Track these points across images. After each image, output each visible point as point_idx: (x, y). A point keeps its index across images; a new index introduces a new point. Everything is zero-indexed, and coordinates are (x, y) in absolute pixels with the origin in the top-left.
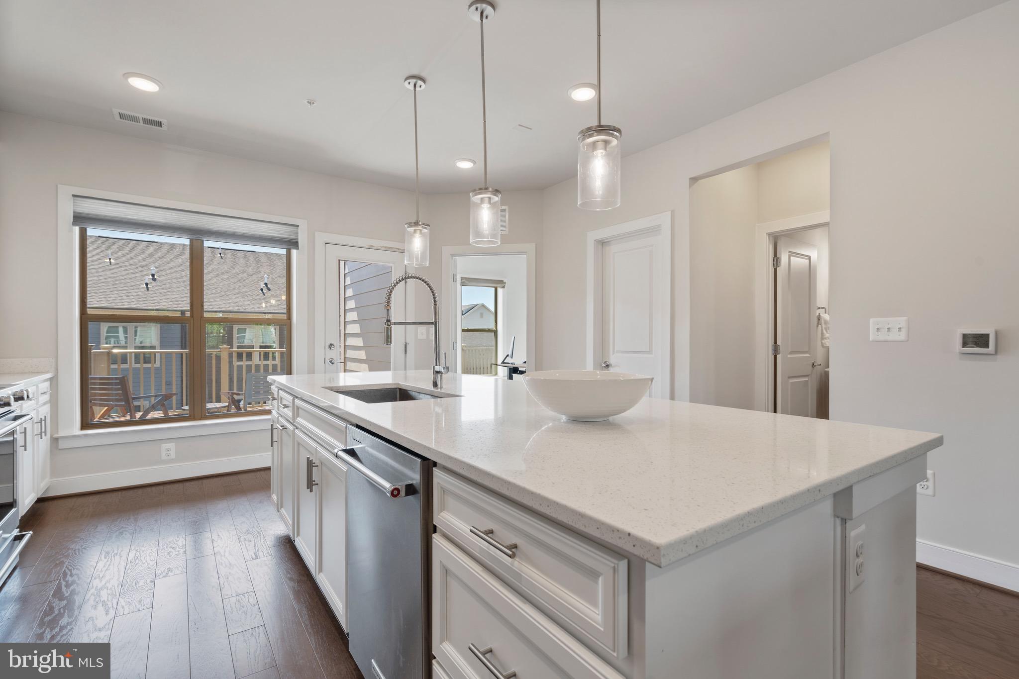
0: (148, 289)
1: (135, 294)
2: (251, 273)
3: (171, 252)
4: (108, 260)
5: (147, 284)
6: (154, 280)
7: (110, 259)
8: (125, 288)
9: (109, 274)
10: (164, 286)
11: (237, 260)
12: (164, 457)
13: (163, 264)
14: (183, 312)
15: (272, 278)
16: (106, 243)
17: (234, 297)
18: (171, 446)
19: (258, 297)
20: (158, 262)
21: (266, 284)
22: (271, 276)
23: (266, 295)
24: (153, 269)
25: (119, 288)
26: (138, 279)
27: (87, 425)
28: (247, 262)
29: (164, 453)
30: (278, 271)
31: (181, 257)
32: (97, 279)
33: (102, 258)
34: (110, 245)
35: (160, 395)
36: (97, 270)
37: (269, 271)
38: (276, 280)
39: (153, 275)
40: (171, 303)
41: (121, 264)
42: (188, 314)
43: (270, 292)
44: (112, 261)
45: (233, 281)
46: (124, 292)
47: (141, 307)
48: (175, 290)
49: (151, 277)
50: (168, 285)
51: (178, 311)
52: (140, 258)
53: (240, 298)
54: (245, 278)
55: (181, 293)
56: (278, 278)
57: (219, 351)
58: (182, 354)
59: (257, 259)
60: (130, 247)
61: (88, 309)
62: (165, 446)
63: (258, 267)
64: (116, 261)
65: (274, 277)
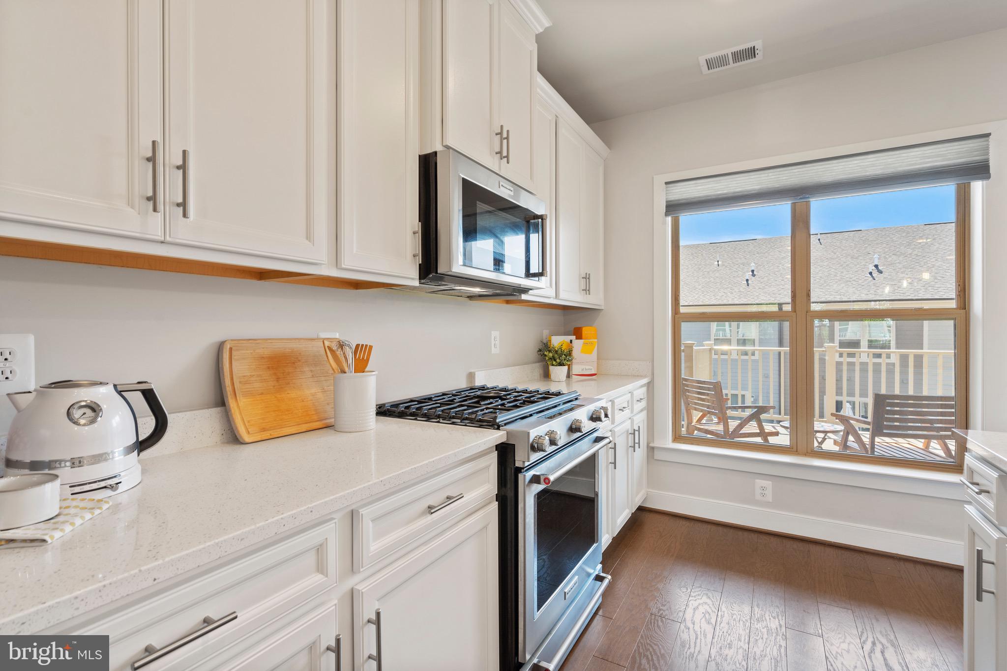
0: (748, 285)
1: (737, 291)
2: (857, 255)
3: (769, 246)
4: (717, 263)
5: (747, 280)
6: (754, 275)
7: (718, 261)
8: (730, 286)
9: (717, 275)
10: (762, 281)
11: (838, 244)
12: (758, 497)
13: (761, 260)
14: (780, 305)
15: (885, 258)
16: (715, 248)
17: (835, 286)
18: (767, 483)
19: (866, 283)
20: (757, 258)
21: (876, 266)
22: (883, 255)
23: (876, 279)
24: (753, 266)
25: (725, 286)
26: (740, 277)
27: (679, 436)
28: (851, 244)
29: (758, 491)
30: (893, 248)
31: (778, 249)
32: (708, 280)
33: (712, 261)
34: (718, 249)
35: (756, 407)
36: (708, 272)
37: (881, 250)
38: (890, 259)
39: (753, 271)
40: (769, 296)
41: (726, 264)
42: (788, 308)
43: (882, 275)
44: (719, 263)
45: (834, 267)
46: (729, 289)
47: (742, 302)
48: (773, 284)
49: (751, 273)
50: (766, 279)
51: (775, 304)
52: (742, 257)
53: (843, 285)
54: (848, 263)
55: (778, 285)
56: (894, 257)
57: (823, 351)
58: (780, 353)
59: (863, 239)
60: (734, 248)
61: (681, 307)
62: (760, 482)
63: (866, 247)
64: (723, 262)
65: (887, 256)
